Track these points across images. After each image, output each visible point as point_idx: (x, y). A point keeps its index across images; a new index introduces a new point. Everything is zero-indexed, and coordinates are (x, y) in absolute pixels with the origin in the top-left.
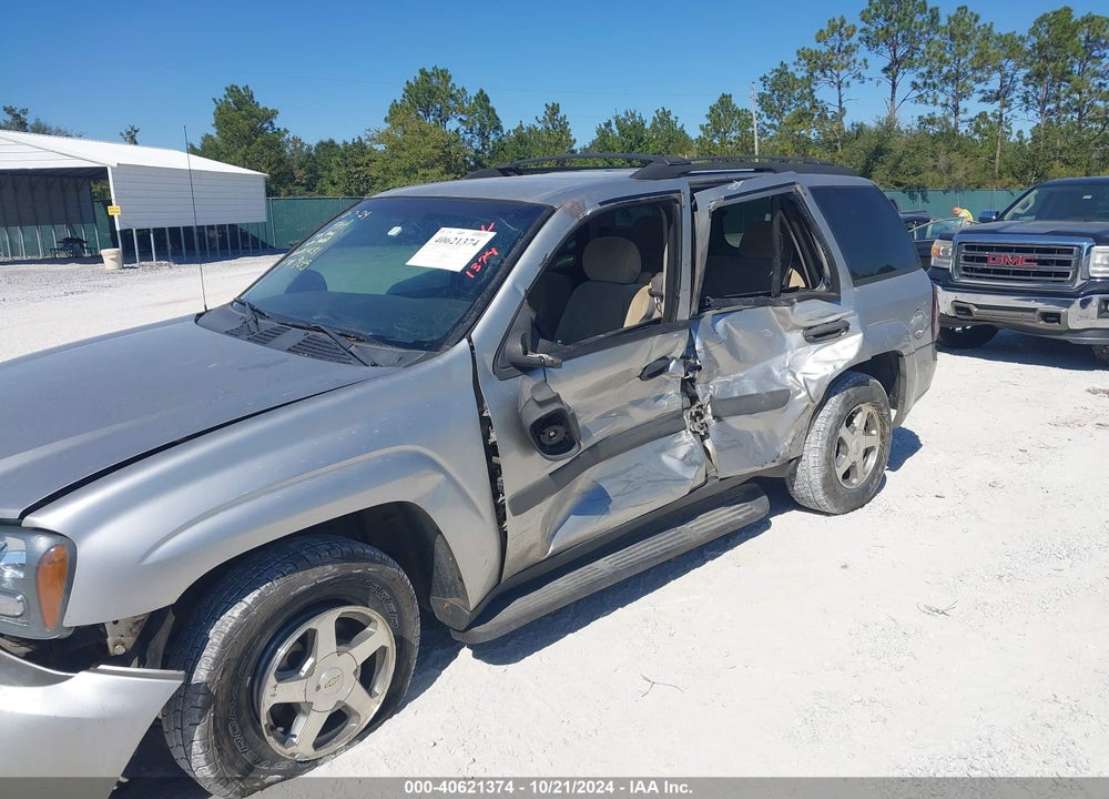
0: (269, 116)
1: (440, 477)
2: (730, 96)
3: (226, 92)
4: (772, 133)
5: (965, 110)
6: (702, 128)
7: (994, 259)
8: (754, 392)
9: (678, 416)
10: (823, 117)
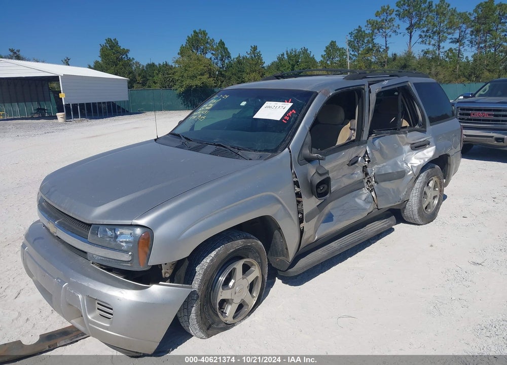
0: (126, 52)
1: (280, 206)
2: (335, 42)
3: (106, 42)
4: (354, 58)
5: (443, 47)
6: (322, 56)
7: (473, 114)
8: (390, 171)
9: (361, 182)
10: (378, 51)
